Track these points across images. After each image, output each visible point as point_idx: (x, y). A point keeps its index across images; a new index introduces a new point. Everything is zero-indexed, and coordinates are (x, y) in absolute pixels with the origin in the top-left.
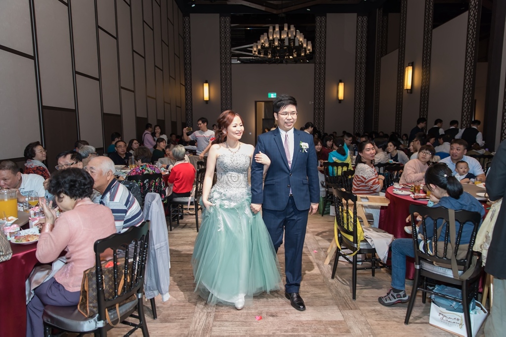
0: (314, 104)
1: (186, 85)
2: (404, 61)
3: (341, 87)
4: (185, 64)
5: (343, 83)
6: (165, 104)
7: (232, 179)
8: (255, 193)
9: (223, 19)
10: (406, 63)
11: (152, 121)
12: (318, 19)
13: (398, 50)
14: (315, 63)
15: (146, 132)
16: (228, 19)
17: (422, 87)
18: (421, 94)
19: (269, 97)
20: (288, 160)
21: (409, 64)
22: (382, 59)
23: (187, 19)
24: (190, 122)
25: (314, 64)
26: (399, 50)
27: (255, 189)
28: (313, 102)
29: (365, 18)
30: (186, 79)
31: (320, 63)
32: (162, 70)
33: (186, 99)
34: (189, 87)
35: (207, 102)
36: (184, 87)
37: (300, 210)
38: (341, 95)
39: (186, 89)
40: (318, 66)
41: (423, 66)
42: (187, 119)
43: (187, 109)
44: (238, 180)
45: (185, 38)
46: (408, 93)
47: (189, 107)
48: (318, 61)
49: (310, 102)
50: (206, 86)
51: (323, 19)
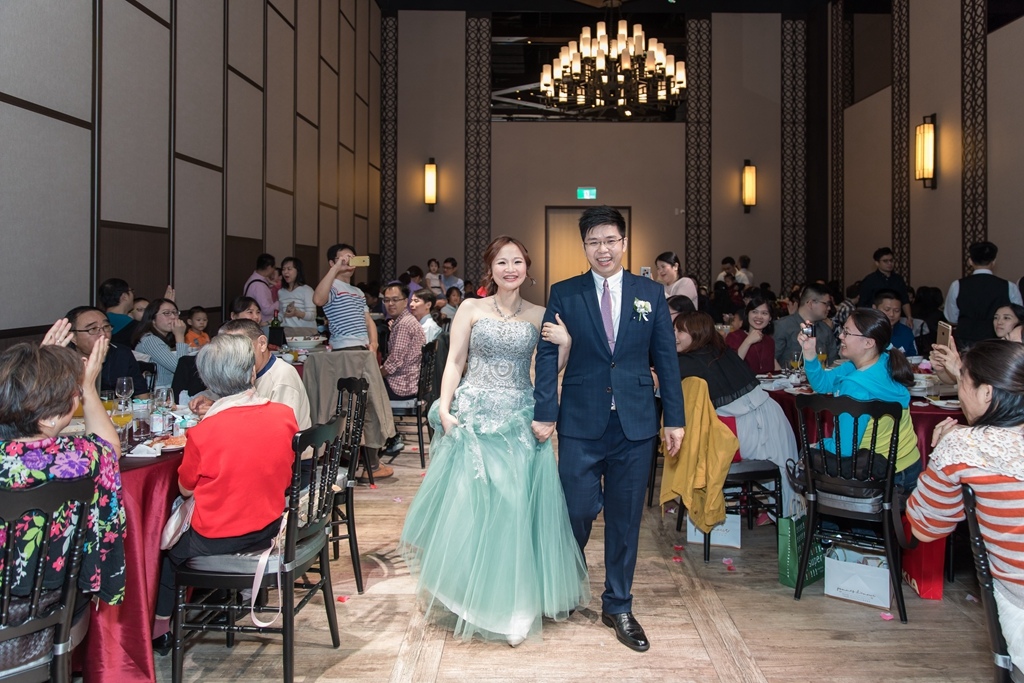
0: (687, 214)
1: (383, 168)
2: (908, 113)
3: (750, 177)
4: (383, 120)
5: (754, 168)
6: (321, 207)
7: (497, 371)
8: (541, 401)
9: (473, 24)
10: (914, 116)
11: (279, 246)
12: (692, 24)
13: (890, 88)
14: (687, 123)
15: (256, 276)
16: (484, 24)
17: (964, 173)
18: (964, 190)
19: (579, 198)
20: (609, 335)
21: (924, 118)
22: (847, 112)
23: (391, 23)
24: (389, 253)
25: (684, 124)
26: (893, 89)
27: (542, 393)
28: (683, 211)
29: (800, 25)
30: (383, 155)
31: (698, 122)
32: (317, 127)
33: (383, 201)
34: (390, 172)
35: (431, 207)
36: (379, 172)
37: (631, 439)
38: (750, 195)
39: (383, 178)
40: (693, 128)
41: (964, 122)
42: (382, 247)
43: (383, 224)
44: (508, 373)
45: (385, 63)
46: (925, 187)
47: (389, 218)
48: (693, 116)
49: (677, 210)
50: (430, 172)
51: (704, 25)
